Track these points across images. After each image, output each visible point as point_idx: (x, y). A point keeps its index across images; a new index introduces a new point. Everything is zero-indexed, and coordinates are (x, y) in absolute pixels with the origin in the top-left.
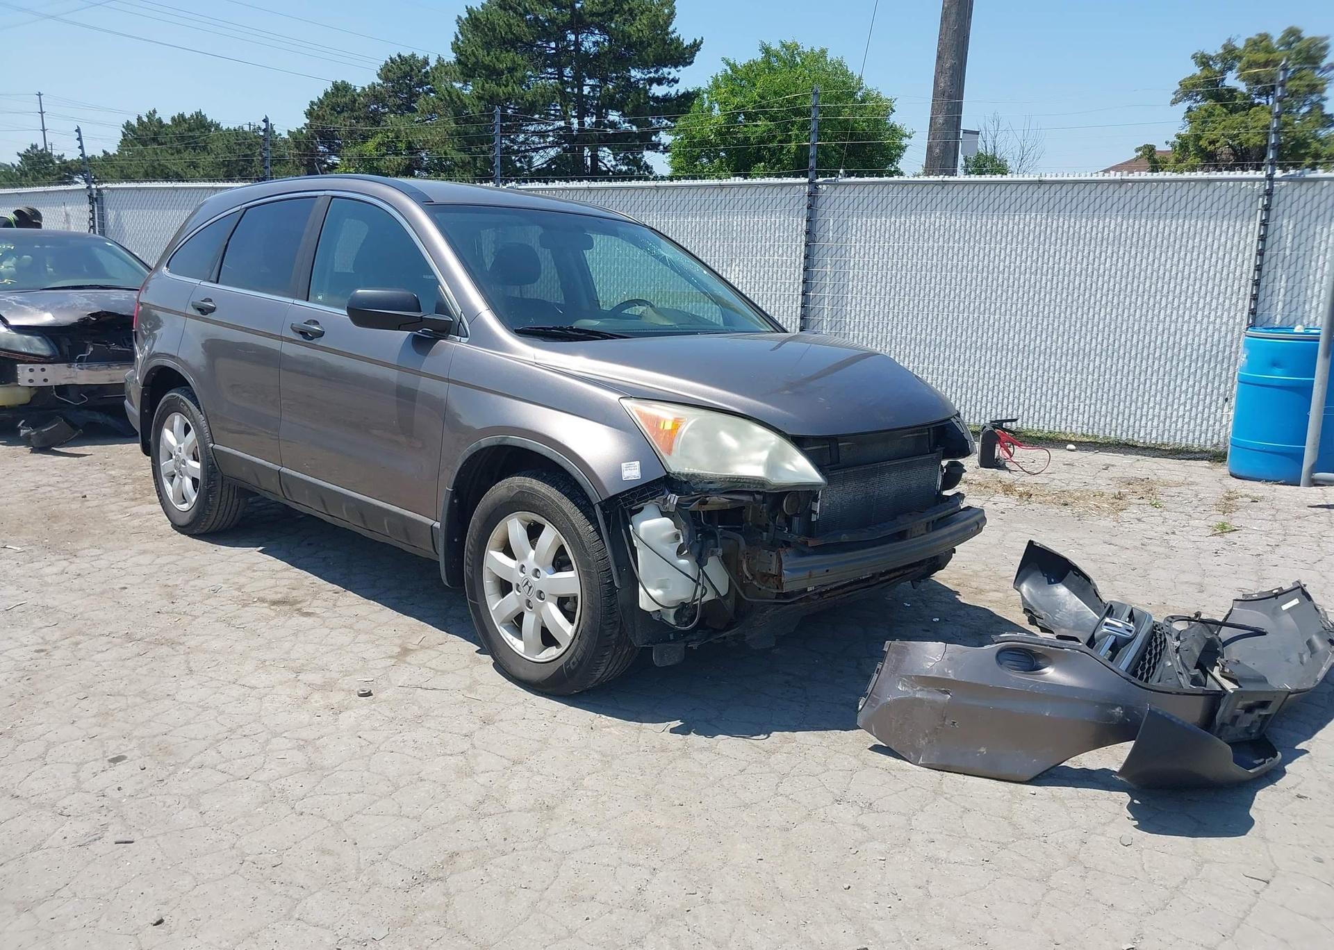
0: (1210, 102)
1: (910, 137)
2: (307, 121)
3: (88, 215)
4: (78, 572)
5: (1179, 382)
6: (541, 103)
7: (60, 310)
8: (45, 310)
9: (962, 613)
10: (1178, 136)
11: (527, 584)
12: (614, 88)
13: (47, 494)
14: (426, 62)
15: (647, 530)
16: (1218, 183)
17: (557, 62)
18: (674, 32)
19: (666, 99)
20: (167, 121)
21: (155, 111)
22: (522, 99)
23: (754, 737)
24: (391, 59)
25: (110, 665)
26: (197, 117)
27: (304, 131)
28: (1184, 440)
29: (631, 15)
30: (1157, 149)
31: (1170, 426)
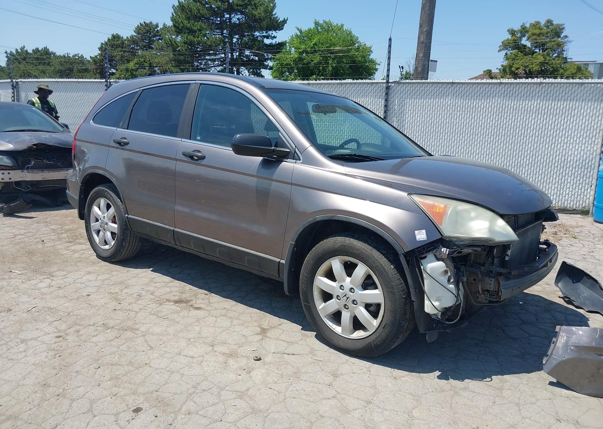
0: (517, 51)
1: (379, 65)
2: (100, 52)
3: (11, 95)
4: (59, 286)
5: (566, 177)
6: (214, 45)
7: (17, 142)
8: (9, 142)
9: (530, 298)
10: (502, 66)
11: (345, 295)
12: (248, 40)
13: (22, 240)
14: (157, 26)
15: (433, 269)
16: (586, 85)
17: (221, 27)
18: (275, 14)
19: (271, 45)
20: (30, 51)
21: (24, 47)
22: (205, 44)
23: (485, 380)
24: (140, 24)
25: (103, 345)
26: (45, 50)
27: (98, 57)
28: (569, 205)
29: (255, 6)
30: (493, 71)
31: (562, 198)
